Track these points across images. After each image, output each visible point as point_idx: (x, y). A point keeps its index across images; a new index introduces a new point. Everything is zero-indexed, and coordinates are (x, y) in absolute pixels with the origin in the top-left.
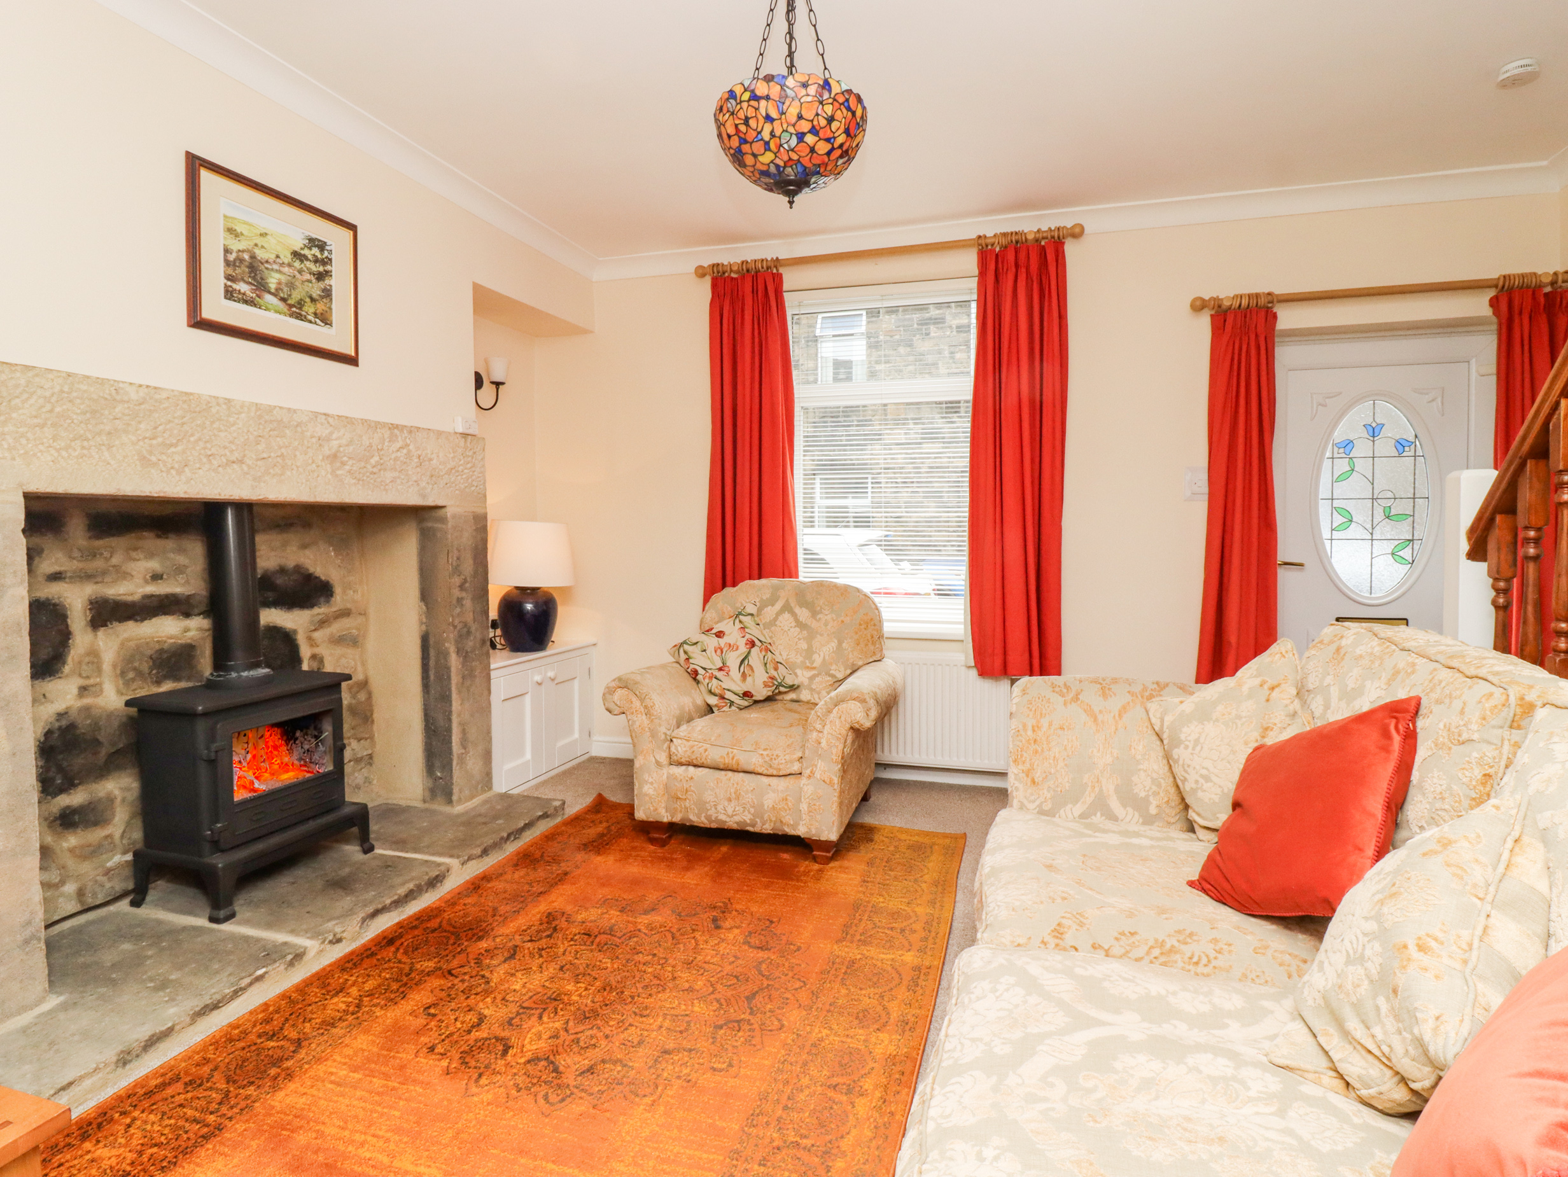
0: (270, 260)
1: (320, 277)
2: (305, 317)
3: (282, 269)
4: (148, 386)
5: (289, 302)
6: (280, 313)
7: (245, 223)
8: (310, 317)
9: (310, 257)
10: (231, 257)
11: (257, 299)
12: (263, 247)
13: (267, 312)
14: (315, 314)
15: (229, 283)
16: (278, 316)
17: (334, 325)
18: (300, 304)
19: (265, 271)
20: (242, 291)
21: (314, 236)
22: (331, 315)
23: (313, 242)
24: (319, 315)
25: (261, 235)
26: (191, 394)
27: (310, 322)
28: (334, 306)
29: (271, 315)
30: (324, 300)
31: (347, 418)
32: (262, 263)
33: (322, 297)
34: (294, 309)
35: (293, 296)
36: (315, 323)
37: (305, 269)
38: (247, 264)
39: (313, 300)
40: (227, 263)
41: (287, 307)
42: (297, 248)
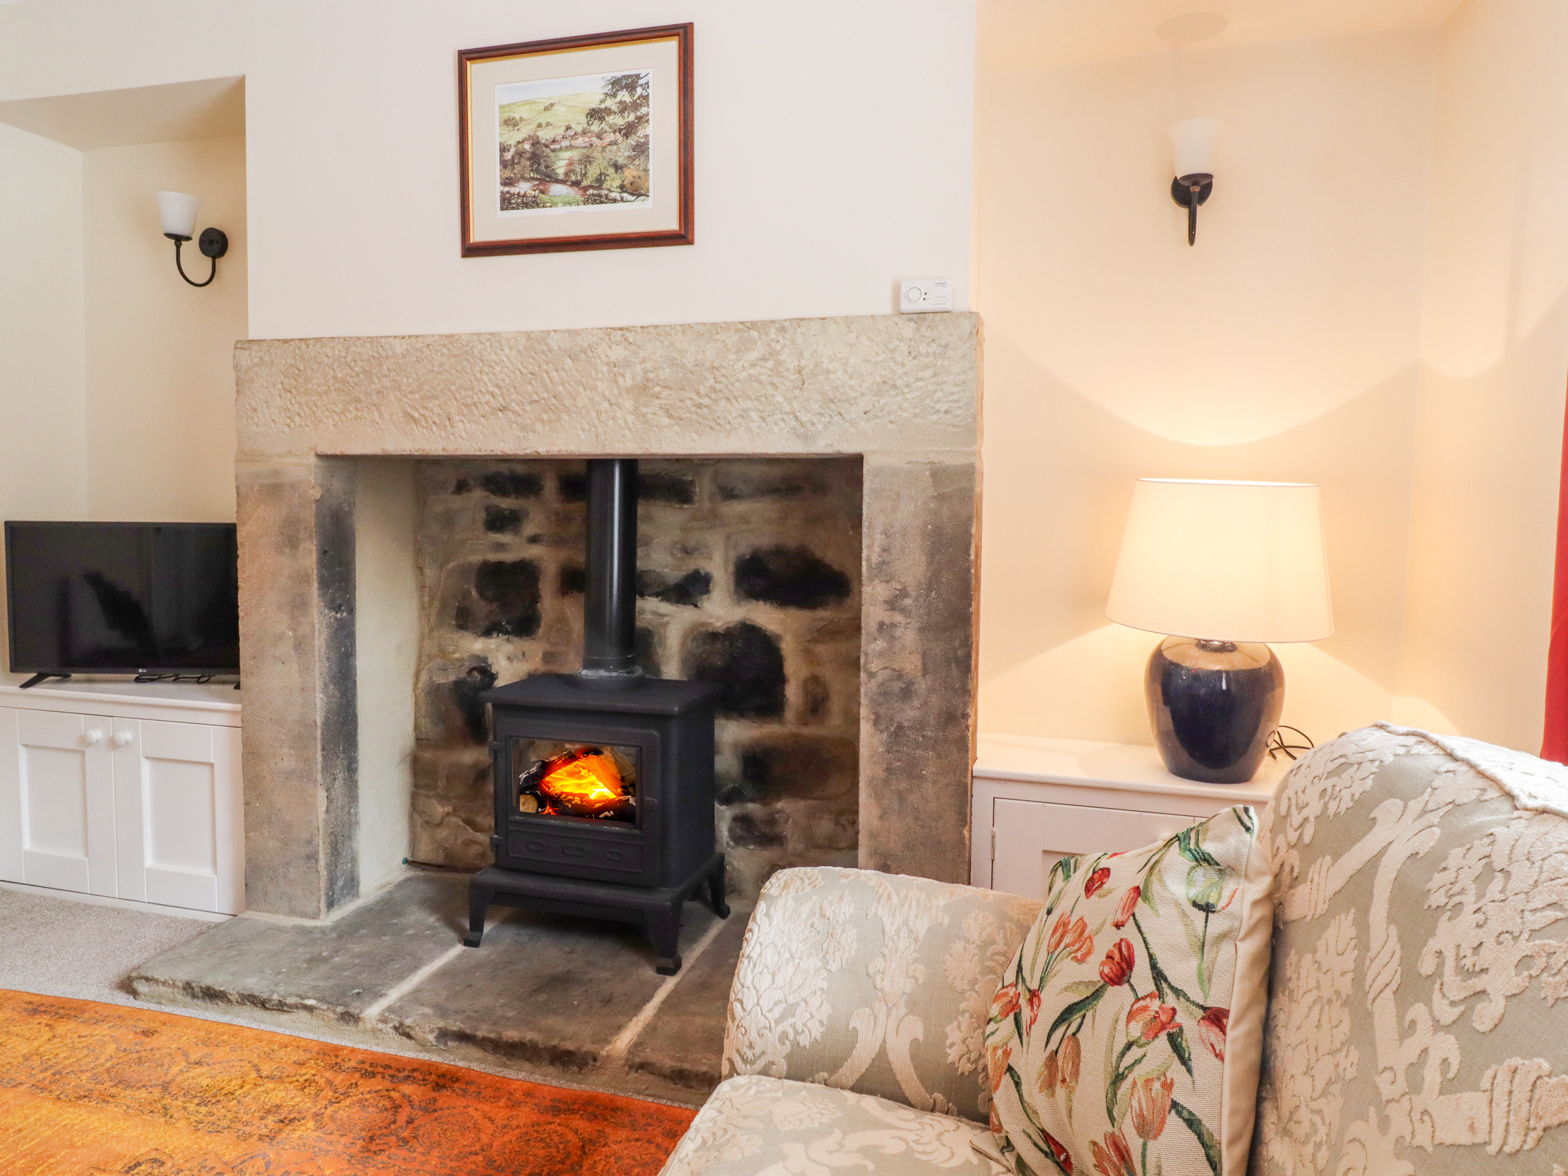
0: (558, 138)
1: (628, 130)
2: (607, 196)
3: (574, 143)
4: (410, 336)
5: (584, 184)
6: (570, 204)
7: (525, 103)
8: (615, 195)
9: (614, 108)
10: (508, 156)
11: (541, 196)
12: (548, 124)
13: (554, 209)
14: (622, 188)
15: (506, 189)
16: (568, 208)
17: (651, 194)
18: (600, 181)
19: (552, 155)
20: (522, 193)
21: (619, 75)
22: (648, 180)
23: (618, 84)
24: (628, 186)
25: (546, 109)
26: (452, 336)
27: (615, 201)
28: (650, 166)
29: (560, 210)
30: (636, 162)
31: (657, 327)
32: (547, 146)
33: (632, 159)
34: (591, 191)
35: (589, 174)
36: (622, 200)
37: (607, 128)
38: (528, 155)
39: (617, 167)
40: (504, 164)
41: (581, 192)
42: (595, 104)
